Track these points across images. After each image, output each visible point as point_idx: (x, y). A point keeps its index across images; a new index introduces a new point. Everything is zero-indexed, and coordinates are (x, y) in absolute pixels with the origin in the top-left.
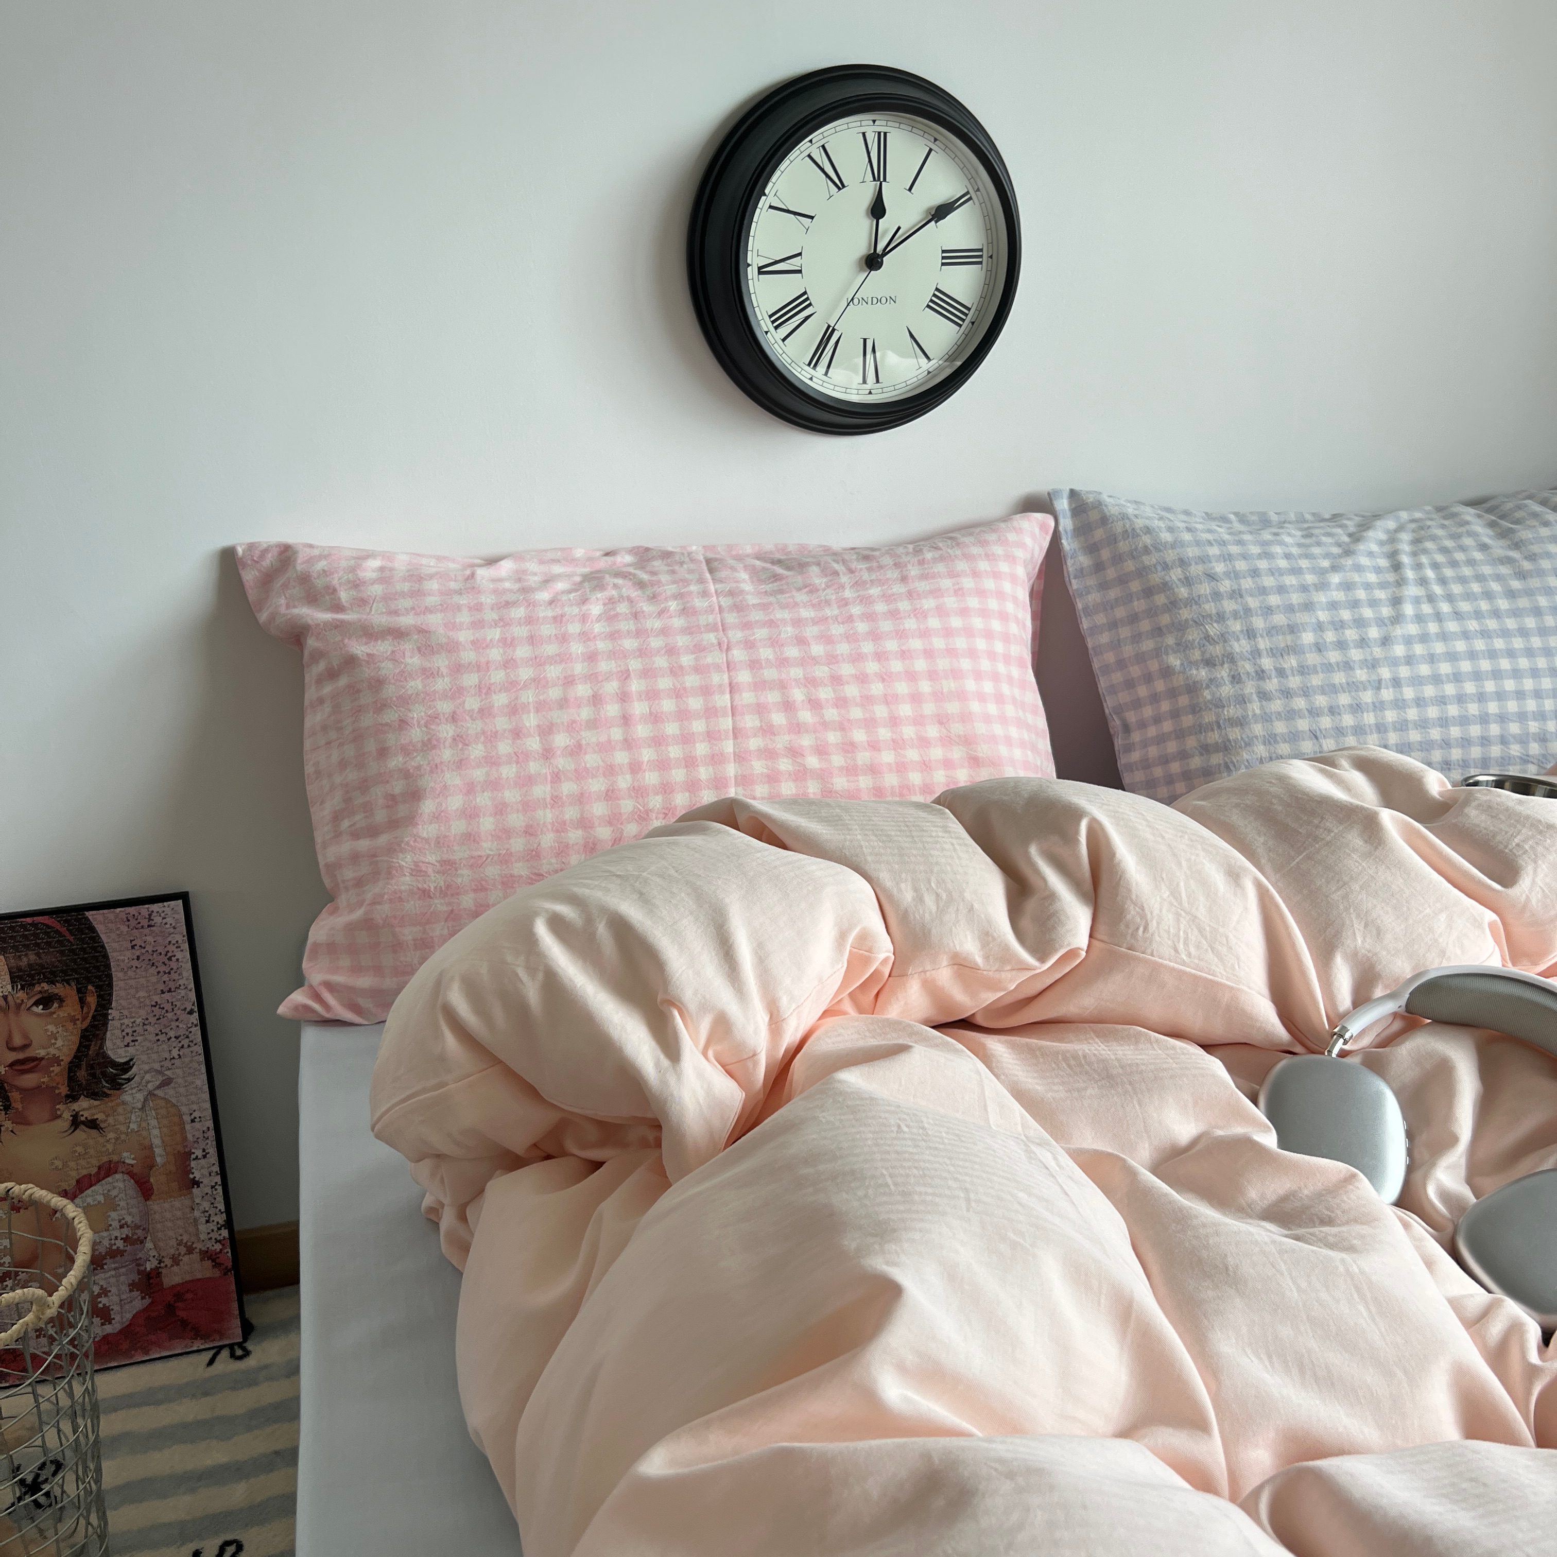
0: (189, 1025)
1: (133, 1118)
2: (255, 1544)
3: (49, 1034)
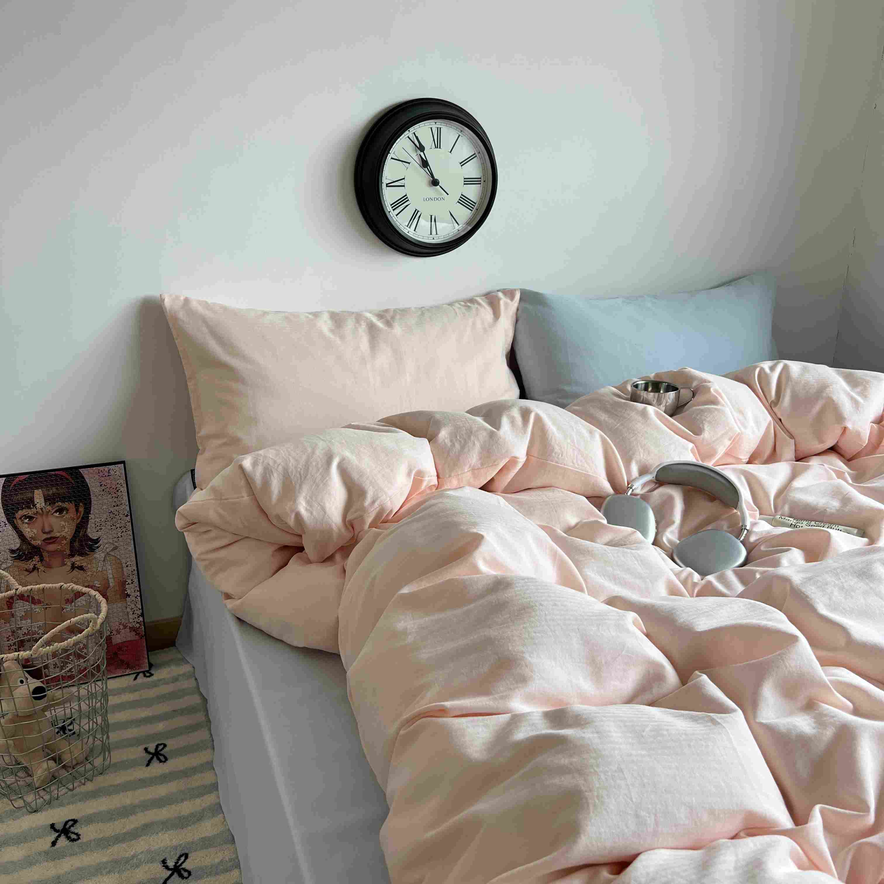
0: (126, 522)
1: (100, 565)
2: (172, 744)
3: (62, 526)
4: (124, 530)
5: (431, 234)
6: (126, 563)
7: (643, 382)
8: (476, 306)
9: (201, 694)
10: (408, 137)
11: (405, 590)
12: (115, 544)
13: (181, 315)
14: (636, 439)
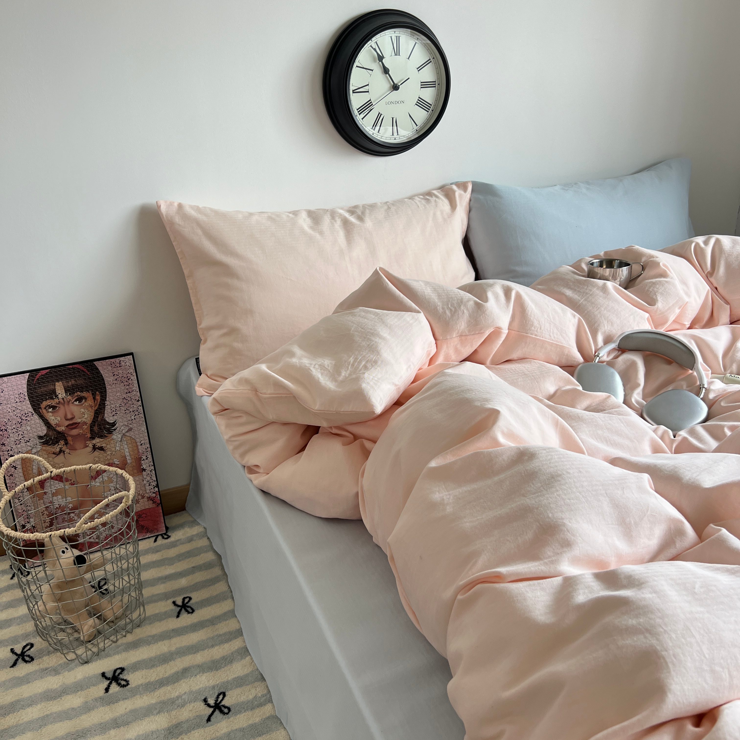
0: (138, 406)
1: (117, 444)
2: (196, 597)
3: (82, 412)
4: (137, 413)
5: (393, 135)
6: (140, 442)
7: (598, 260)
8: (434, 198)
9: (215, 552)
10: (371, 46)
11: (433, 464)
12: (130, 426)
13: (177, 220)
14: (600, 313)
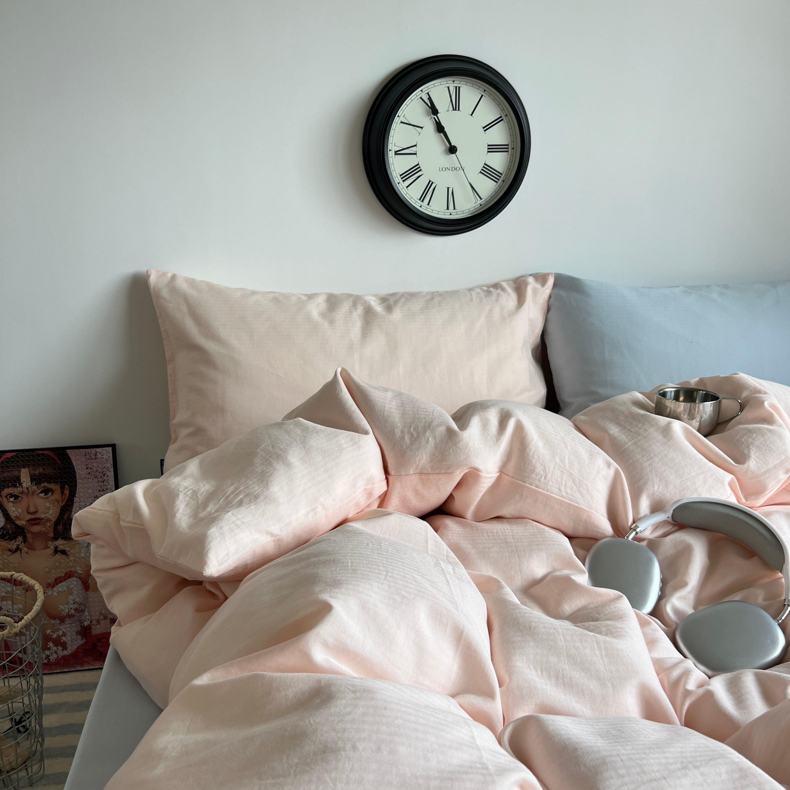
1: (83, 551)
3: (47, 507)
5: (448, 209)
7: (673, 389)
8: (499, 291)
10: (421, 98)
13: (165, 293)
14: (651, 465)
